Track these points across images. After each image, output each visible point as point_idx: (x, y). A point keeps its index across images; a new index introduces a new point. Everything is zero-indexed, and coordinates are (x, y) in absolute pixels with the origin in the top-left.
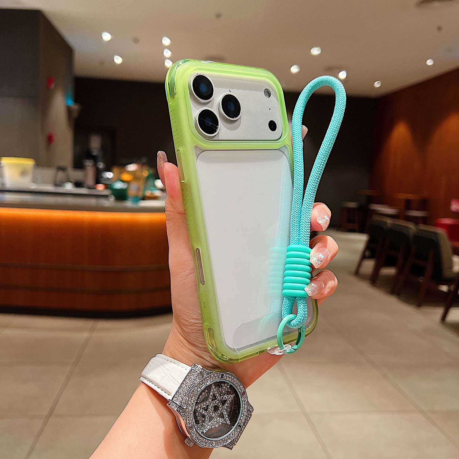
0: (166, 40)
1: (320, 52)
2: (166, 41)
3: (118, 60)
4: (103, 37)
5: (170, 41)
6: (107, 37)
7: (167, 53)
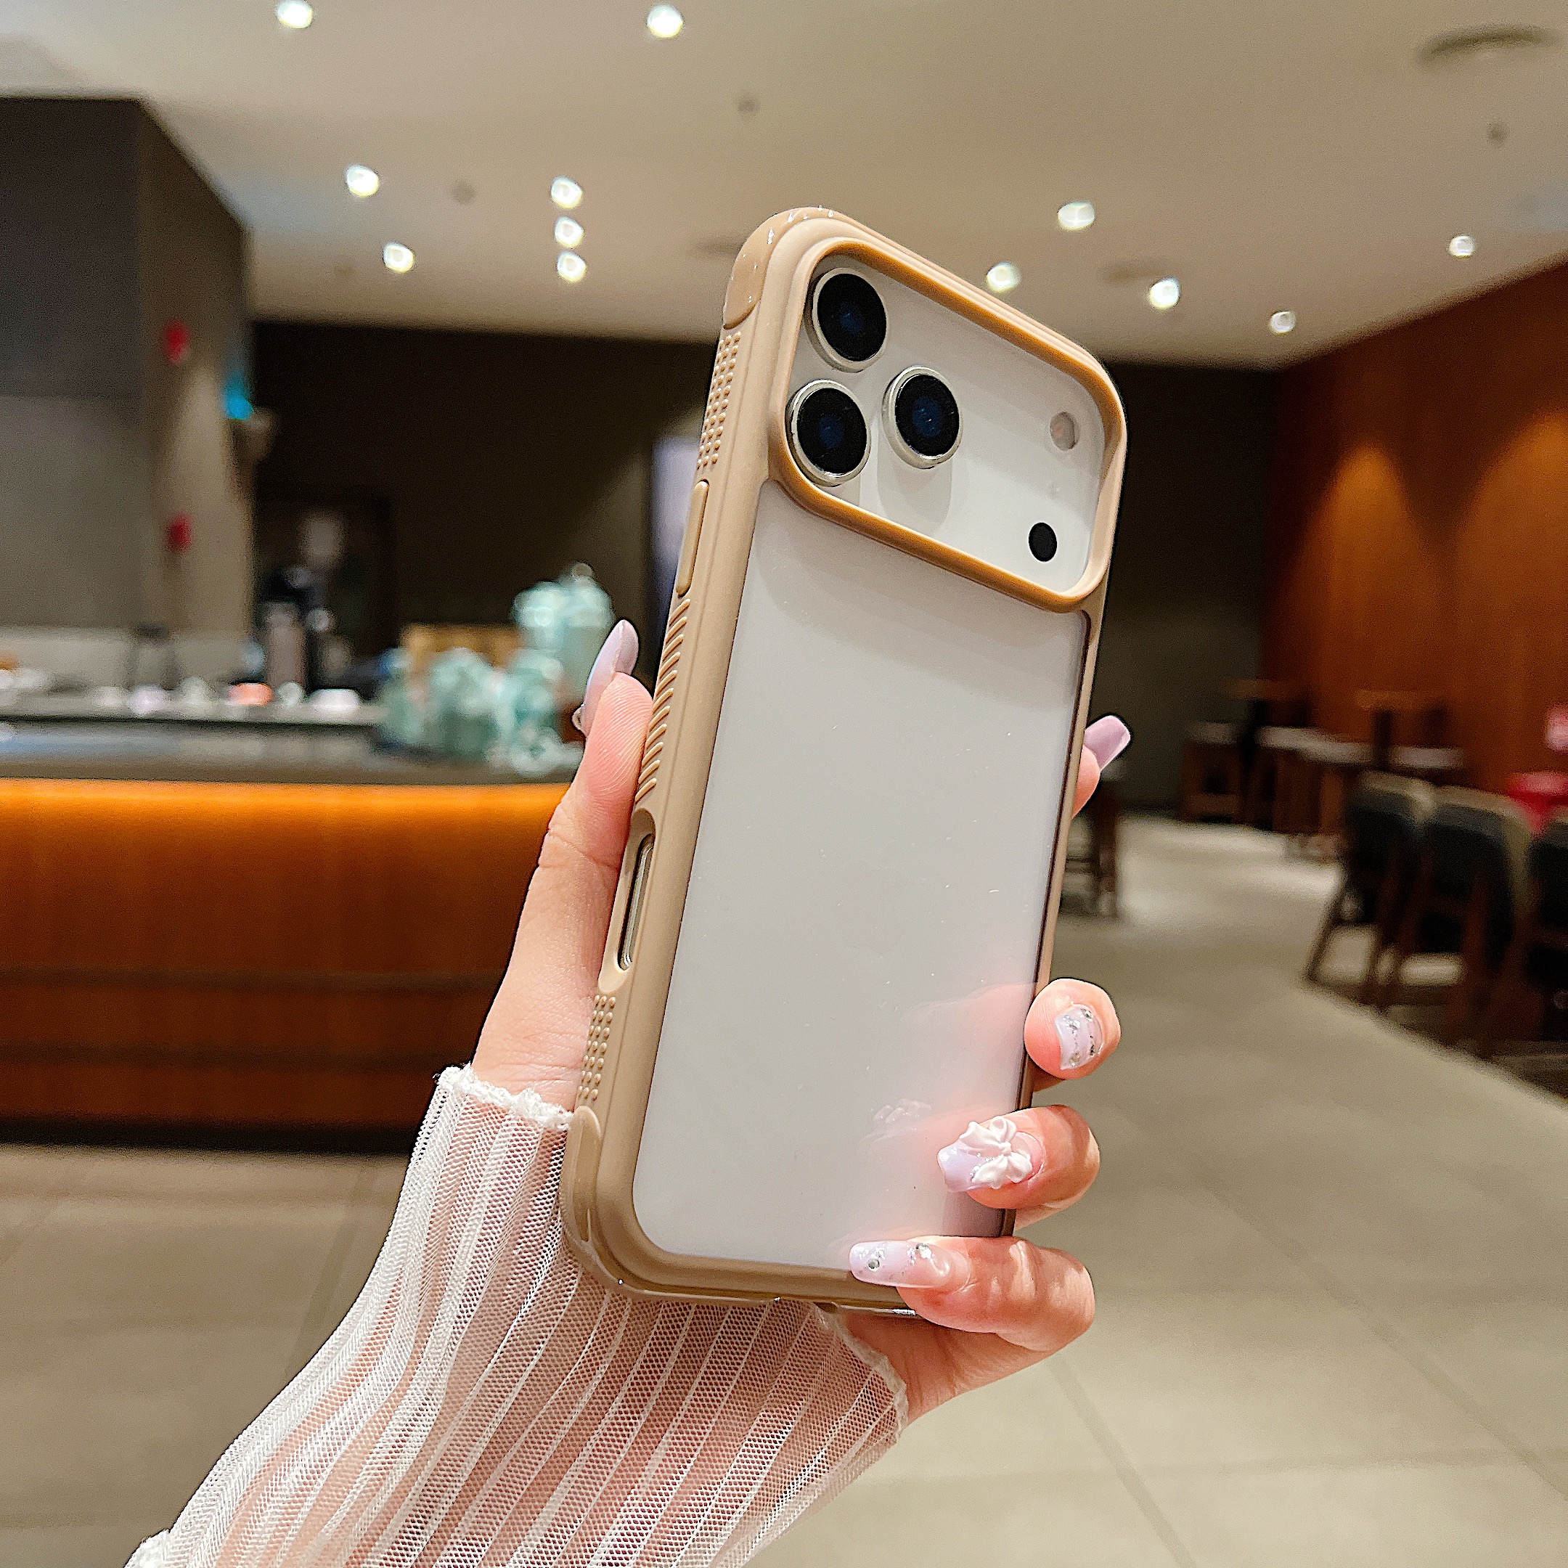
0: (565, 187)
1: (1090, 220)
2: (567, 194)
3: (399, 259)
4: (349, 182)
5: (579, 192)
6: (363, 182)
7: (569, 234)
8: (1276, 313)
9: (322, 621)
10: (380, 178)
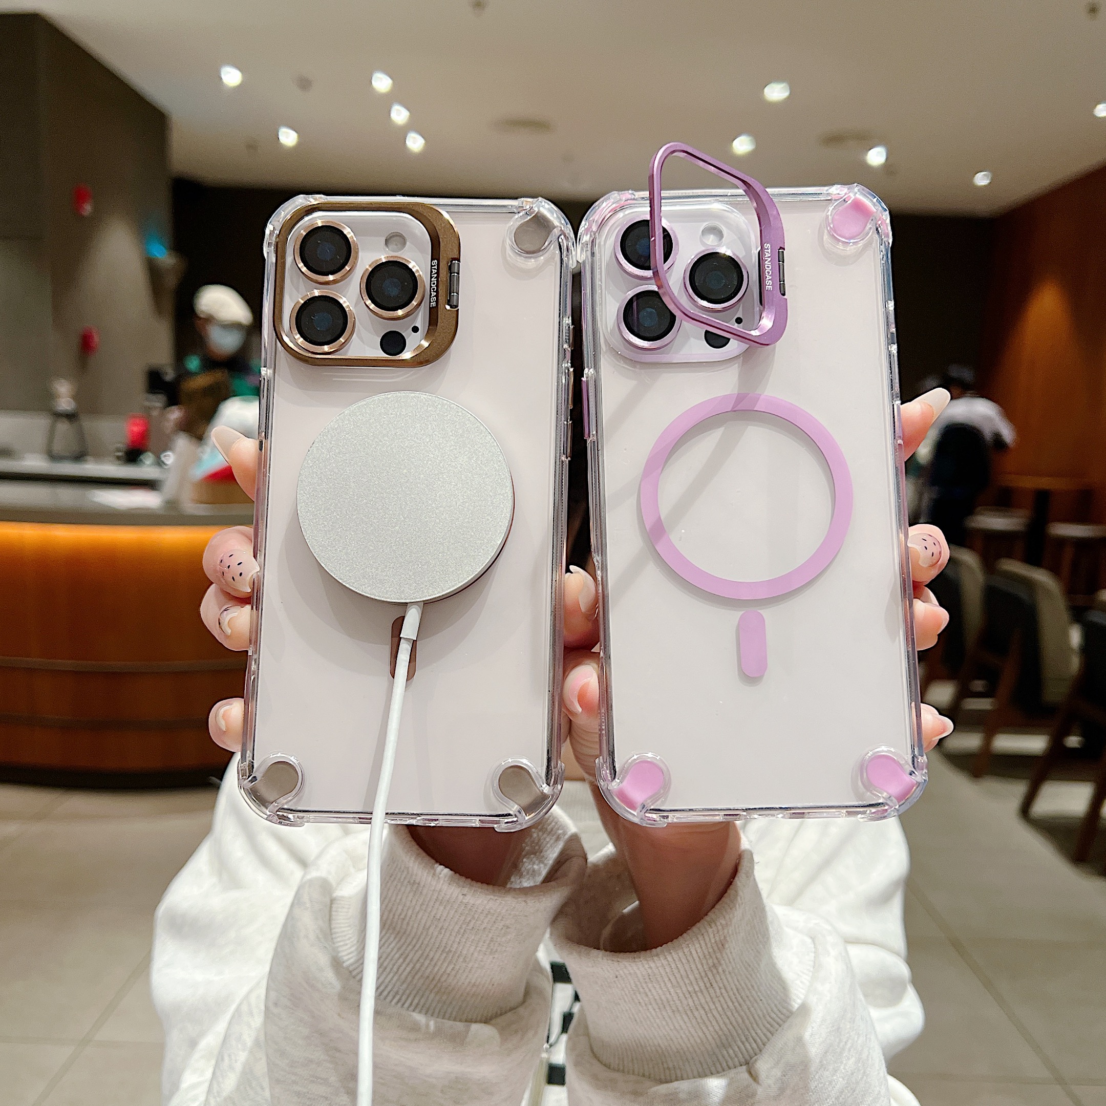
0: (381, 79)
2: (382, 83)
3: (288, 138)
4: (223, 76)
5: (390, 80)
6: (231, 77)
7: (399, 115)
10: (242, 73)
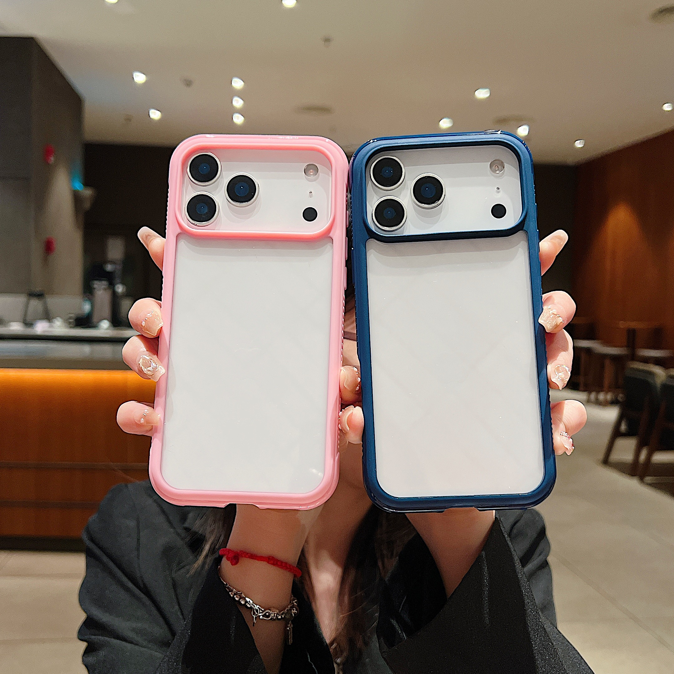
0: (237, 81)
1: (488, 95)
2: (238, 84)
3: (155, 115)
4: (134, 78)
5: (242, 83)
6: (140, 78)
7: (238, 103)
8: (576, 141)
9: (120, 289)
10: (146, 77)
